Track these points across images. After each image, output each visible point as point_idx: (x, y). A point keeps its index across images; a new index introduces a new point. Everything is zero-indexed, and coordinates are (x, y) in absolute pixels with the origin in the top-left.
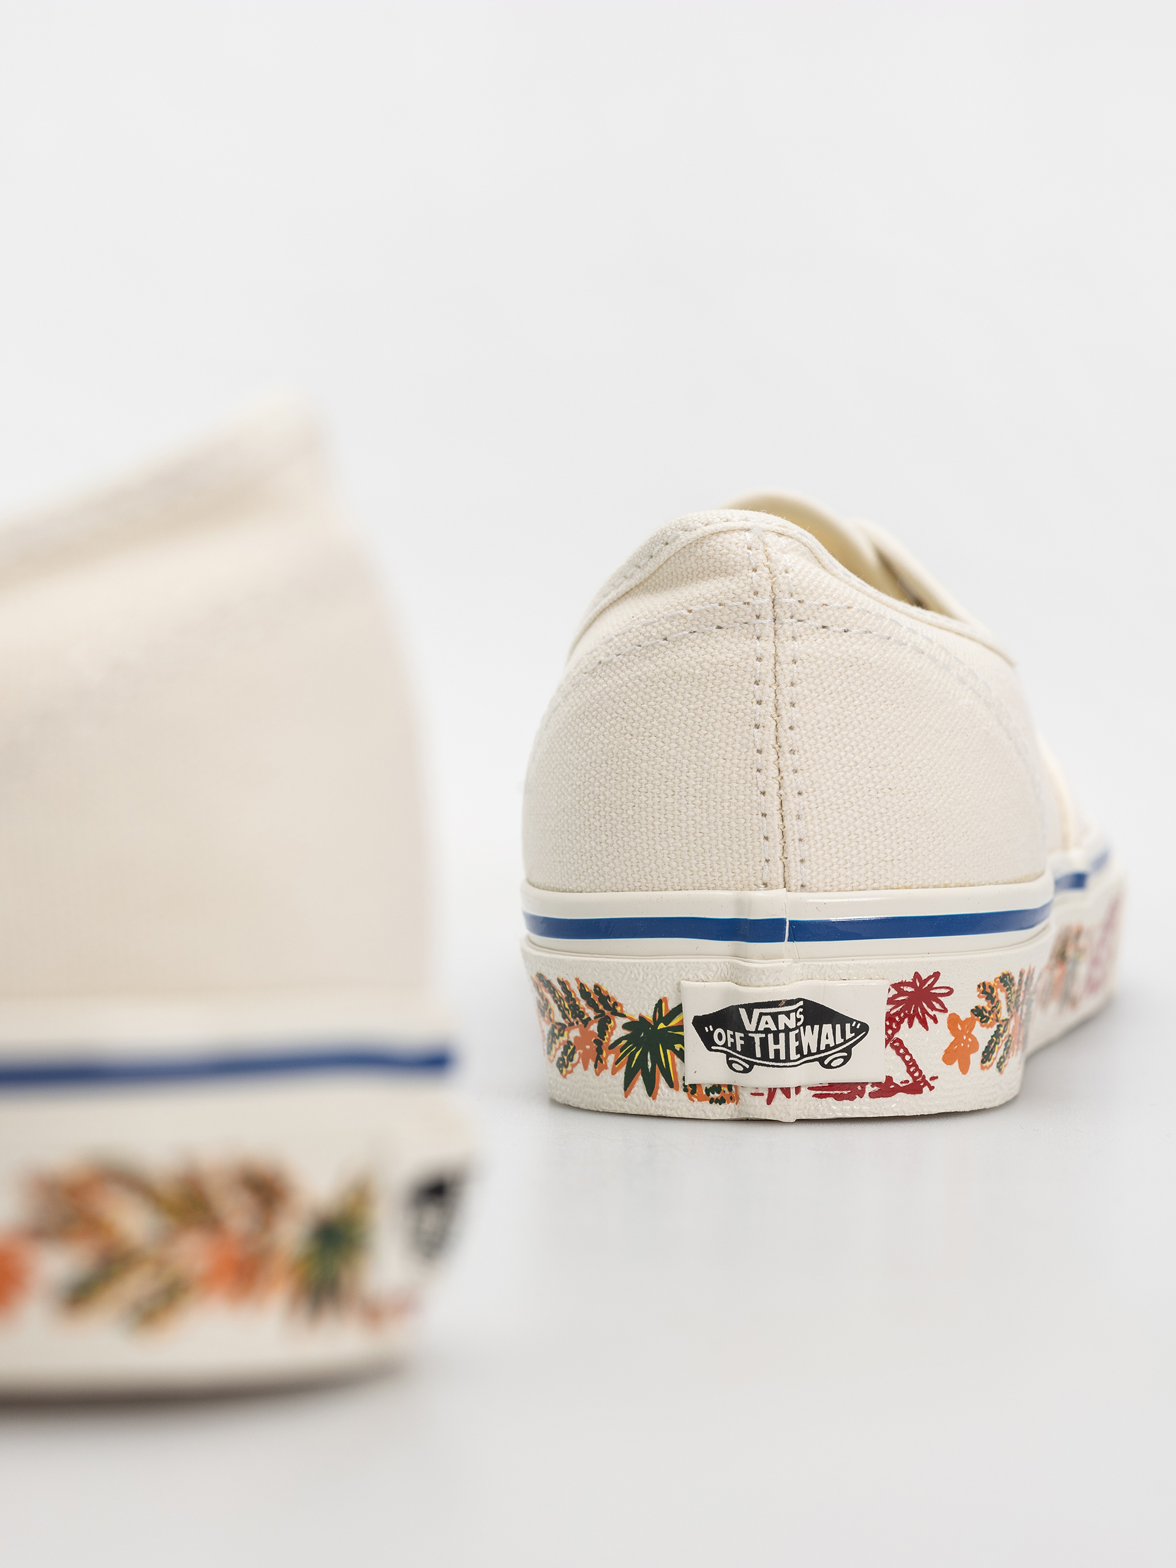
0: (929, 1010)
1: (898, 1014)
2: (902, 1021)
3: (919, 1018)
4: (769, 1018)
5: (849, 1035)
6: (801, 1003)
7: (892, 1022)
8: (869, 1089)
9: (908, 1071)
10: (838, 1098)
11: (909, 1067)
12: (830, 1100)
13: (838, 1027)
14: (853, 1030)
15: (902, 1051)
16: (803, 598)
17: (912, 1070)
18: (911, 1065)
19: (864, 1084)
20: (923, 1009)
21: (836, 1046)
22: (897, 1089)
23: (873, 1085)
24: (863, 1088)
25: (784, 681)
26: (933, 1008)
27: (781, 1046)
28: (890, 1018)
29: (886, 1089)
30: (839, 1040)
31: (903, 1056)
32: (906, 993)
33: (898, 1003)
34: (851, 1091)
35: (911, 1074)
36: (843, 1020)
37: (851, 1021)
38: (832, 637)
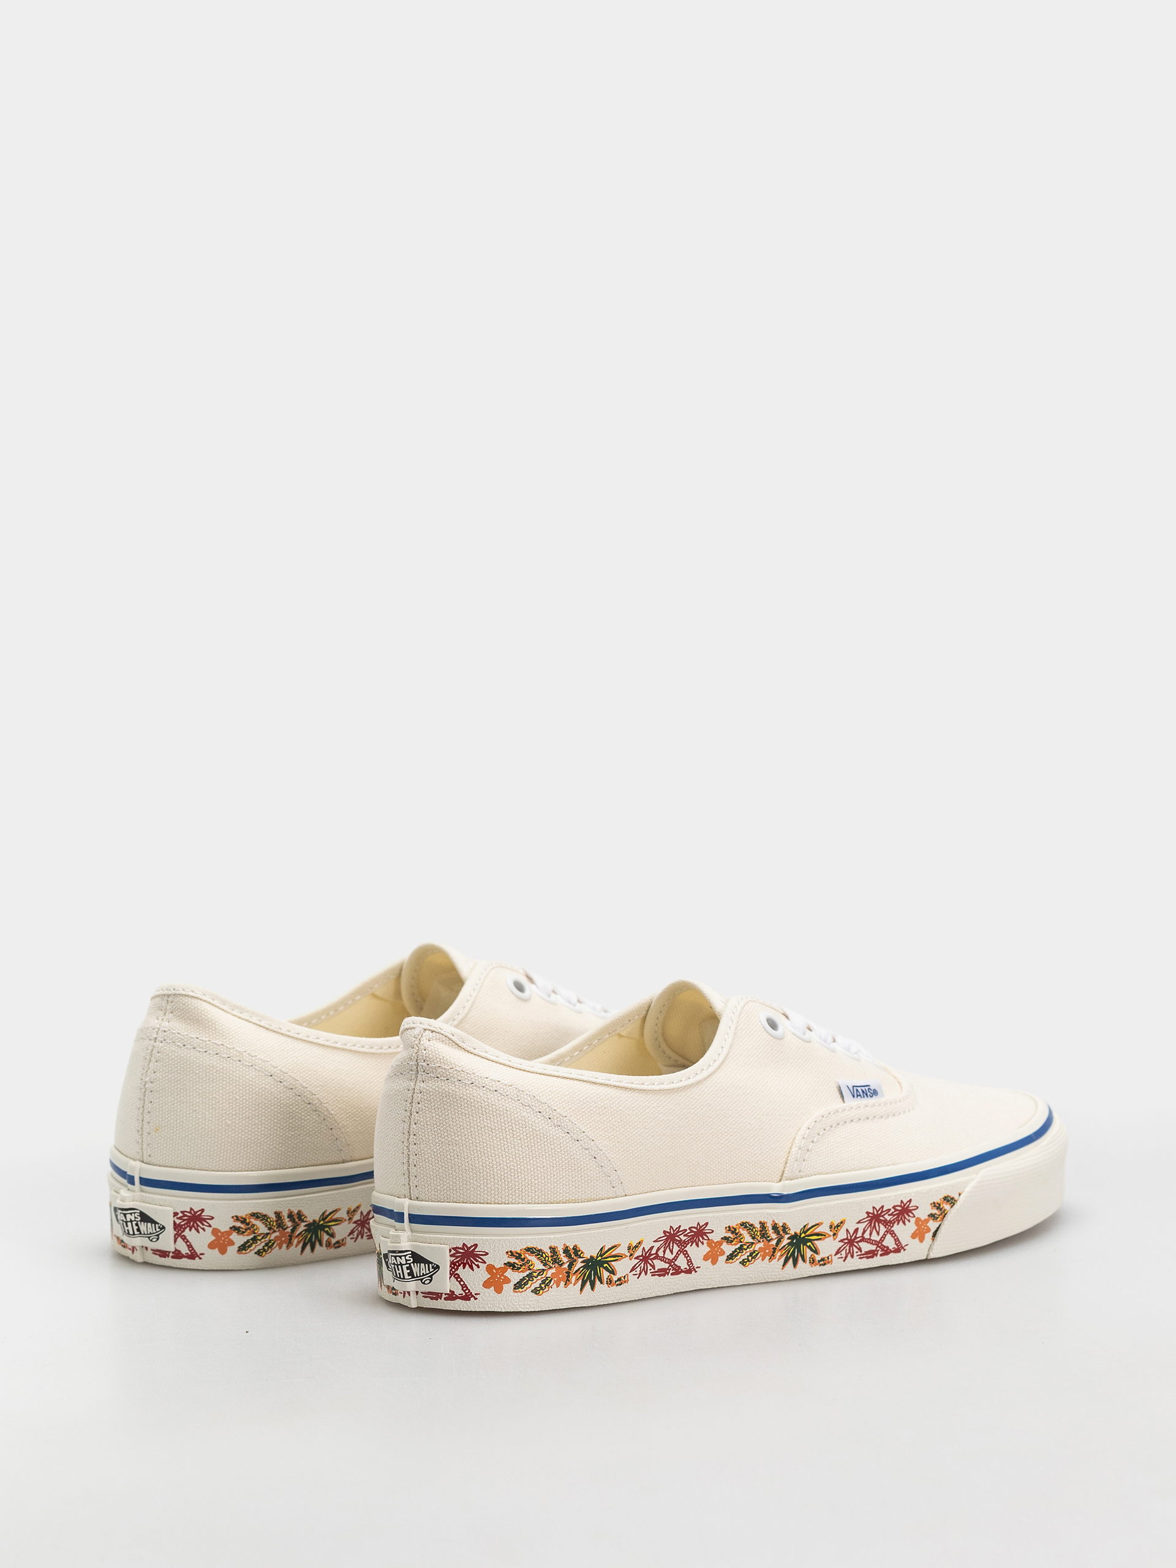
0: (475, 1262)
1: (458, 1262)
2: (460, 1265)
3: (469, 1264)
4: (393, 1258)
5: (431, 1270)
6: (410, 1252)
7: (454, 1266)
8: (444, 1296)
9: (462, 1289)
10: (432, 1298)
11: (463, 1288)
12: (428, 1299)
13: (427, 1265)
14: (433, 1267)
15: (459, 1280)
16: (429, 1063)
17: (464, 1289)
18: (464, 1287)
19: (442, 1294)
20: (471, 1261)
21: (427, 1274)
22: (457, 1298)
23: (445, 1294)
24: (442, 1296)
25: (415, 1101)
26: (477, 1261)
27: (400, 1271)
28: (452, 1263)
29: (451, 1296)
30: (428, 1272)
31: (460, 1282)
32: (460, 1253)
33: (458, 1257)
34: (436, 1296)
35: (464, 1291)
36: (429, 1262)
37: (432, 1263)
38: (439, 1082)
